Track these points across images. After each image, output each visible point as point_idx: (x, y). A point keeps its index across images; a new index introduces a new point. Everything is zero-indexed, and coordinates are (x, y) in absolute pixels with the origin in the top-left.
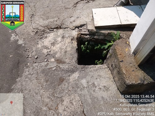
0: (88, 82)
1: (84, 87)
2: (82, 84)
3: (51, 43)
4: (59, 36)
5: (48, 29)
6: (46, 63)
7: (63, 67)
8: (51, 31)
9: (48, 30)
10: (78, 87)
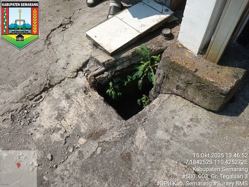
0: (167, 131)
1: (168, 141)
2: (161, 140)
3: (56, 118)
4: (59, 100)
5: (31, 100)
6: (76, 153)
7: (111, 138)
8: (39, 99)
9: (32, 102)
10: (160, 148)
